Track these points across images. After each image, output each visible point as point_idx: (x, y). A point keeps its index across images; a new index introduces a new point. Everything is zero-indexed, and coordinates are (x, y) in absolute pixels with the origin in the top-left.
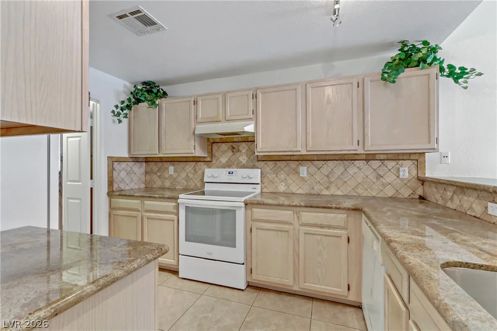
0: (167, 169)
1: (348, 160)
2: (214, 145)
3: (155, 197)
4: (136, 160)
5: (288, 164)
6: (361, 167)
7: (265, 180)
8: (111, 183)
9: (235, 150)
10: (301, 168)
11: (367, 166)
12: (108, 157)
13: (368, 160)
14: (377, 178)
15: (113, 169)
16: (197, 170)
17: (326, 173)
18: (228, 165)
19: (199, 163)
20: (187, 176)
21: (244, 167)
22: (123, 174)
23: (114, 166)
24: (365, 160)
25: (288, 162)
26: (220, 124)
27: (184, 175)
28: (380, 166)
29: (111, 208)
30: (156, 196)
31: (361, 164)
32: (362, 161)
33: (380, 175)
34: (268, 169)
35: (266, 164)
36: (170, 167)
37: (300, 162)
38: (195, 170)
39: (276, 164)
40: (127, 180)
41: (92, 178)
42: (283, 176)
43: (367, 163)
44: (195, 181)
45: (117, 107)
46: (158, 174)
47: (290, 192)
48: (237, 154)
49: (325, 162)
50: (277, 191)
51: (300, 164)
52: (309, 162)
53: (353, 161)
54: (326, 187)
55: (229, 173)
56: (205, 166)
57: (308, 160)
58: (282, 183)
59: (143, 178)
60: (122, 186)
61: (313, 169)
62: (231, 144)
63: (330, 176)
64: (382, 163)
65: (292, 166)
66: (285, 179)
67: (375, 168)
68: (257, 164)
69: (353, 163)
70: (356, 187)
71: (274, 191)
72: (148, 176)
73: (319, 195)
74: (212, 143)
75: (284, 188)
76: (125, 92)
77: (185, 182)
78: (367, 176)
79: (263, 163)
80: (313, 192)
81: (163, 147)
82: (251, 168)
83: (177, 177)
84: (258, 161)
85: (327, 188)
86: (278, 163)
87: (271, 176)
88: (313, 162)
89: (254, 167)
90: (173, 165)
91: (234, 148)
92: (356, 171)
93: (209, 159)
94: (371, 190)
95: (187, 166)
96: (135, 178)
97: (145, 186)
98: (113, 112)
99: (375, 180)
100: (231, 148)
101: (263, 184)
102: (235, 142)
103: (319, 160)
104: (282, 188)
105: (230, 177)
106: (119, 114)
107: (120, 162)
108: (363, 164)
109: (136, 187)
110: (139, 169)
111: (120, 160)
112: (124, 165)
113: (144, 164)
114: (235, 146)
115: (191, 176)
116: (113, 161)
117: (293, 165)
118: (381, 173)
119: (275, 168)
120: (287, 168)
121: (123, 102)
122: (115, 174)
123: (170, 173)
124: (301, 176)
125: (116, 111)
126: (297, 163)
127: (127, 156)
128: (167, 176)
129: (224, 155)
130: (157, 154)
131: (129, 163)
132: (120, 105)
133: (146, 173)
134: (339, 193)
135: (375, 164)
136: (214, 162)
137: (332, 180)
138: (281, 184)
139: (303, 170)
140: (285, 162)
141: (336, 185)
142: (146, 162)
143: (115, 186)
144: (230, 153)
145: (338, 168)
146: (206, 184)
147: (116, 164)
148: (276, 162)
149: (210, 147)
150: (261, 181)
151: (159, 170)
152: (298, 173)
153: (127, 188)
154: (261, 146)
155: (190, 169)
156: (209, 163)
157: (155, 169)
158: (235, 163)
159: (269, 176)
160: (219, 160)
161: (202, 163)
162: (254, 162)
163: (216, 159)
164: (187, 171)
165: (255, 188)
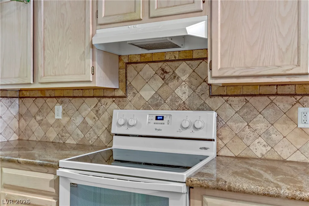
0: (52, 110)
2: (131, 68)
3: (19, 162)
4: (2, 94)
5: (272, 102)
7: (225, 133)
9: (167, 76)
10: (300, 110)
16: (100, 112)
18: (154, 104)
19: (103, 100)
20: (84, 122)
21: (184, 107)
25: (272, 98)
26: (139, 26)
27: (78, 120)
30: (21, 159)
34: (230, 112)
35: (227, 101)
36: (56, 107)
37: (298, 98)
38: (97, 111)
39: (247, 101)
42: (261, 125)
44: (96, 130)
46: (38, 118)
47: (276, 157)
48: (171, 84)
50: (250, 154)
51: (297, 102)
55: (157, 119)
56: (114, 105)
58: (260, 139)
59: (15, 124)
62: (160, 64)
65: (281, 106)
66: (267, 132)
68: (210, 102)
71: (243, 155)
72: (22, 121)
74: (128, 63)
75: (264, 149)
77: (80, 133)
79: (221, 100)
81: (41, 72)
82: (198, 109)
83: (68, 122)
84: (211, 96)
86: (251, 100)
87: (238, 125)
89: (203, 108)
90: (61, 103)
91: (166, 72)
93: (120, 93)
95: (85, 106)
96: (1, 125)
97: (17, 138)
100: (160, 72)
101: (221, 139)
102: (168, 61)
104: (259, 150)
105: (158, 126)
109: (3, 139)
110: (8, 111)
113: (17, 101)
114: (167, 69)
115: (90, 122)
117: (283, 103)
119: (245, 111)
120: (269, 112)
123: (56, 117)
124: (301, 126)
126: (292, 99)
128: (51, 121)
129: (147, 86)
130: (30, 84)
133: (20, 116)
136: (130, 97)
138: (257, 141)
139: (306, 115)
140: (266, 98)
142: (20, 98)
144: (159, 82)
146: (114, 137)
148: (248, 98)
149: (123, 71)
150: (218, 135)
151: (40, 111)
152: (294, 120)
154: (219, 67)
155: (90, 109)
156: (121, 99)
157: (34, 110)
158: (168, 100)
159: (234, 126)
160: (138, 95)
161: (109, 101)
162: (203, 97)
163: (134, 93)
164: (84, 114)
165: (205, 148)
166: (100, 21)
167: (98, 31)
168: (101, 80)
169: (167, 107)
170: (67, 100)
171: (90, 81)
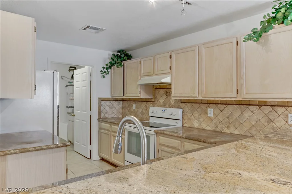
0: (132, 106)
1: (243, 105)
2: (157, 90)
3: (116, 124)
4: (116, 100)
5: (200, 106)
6: (255, 111)
7: (185, 117)
8: (100, 113)
9: (168, 94)
10: (209, 109)
11: (260, 111)
12: (98, 98)
13: (260, 105)
14: (268, 122)
15: (101, 105)
16: (147, 107)
17: (227, 115)
18: (164, 105)
19: (148, 103)
20: (142, 111)
21: (173, 107)
22: (107, 108)
23: (102, 103)
24: (258, 105)
25: (200, 104)
27: (140, 110)
28: (271, 111)
29: (100, 128)
31: (255, 109)
32: (255, 106)
33: (271, 120)
34: (187, 109)
35: (186, 105)
36: (134, 105)
37: (208, 104)
38: (146, 107)
39: (192, 105)
40: (110, 112)
41: (90, 110)
42: (197, 115)
43: (260, 108)
44: (146, 115)
45: (104, 68)
46: (128, 109)
47: (201, 128)
48: (169, 97)
49: (227, 105)
50: (193, 126)
51: (208, 106)
52: (214, 105)
53: (248, 106)
54: (226, 126)
55: (163, 111)
56: (151, 105)
57: (214, 104)
58: (196, 121)
59: (121, 111)
60: (107, 115)
61: (217, 111)
62: (165, 89)
63: (230, 117)
64: (273, 109)
65: (203, 108)
66: (198, 118)
67: (266, 113)
68: (181, 105)
69: (248, 108)
70: (250, 128)
71: (191, 126)
72: (123, 110)
73: (221, 132)
74: (155, 89)
75: (198, 124)
76: (109, 58)
77: (141, 115)
78: (259, 120)
79: (184, 104)
80: (217, 130)
81: (126, 92)
82: (177, 108)
83: (137, 111)
84: (181, 103)
85: (228, 127)
86: (194, 105)
87: (189, 115)
88: (217, 105)
89: (179, 107)
90: (135, 103)
91: (167, 93)
92: (251, 115)
93: (153, 100)
94: (262, 132)
95: (142, 105)
96: (115, 111)
97: (122, 116)
98: (101, 71)
99: (266, 124)
100: (166, 92)
101: (184, 120)
103: (222, 104)
104: (196, 125)
105: (163, 114)
106: (105, 72)
107: (106, 101)
108: (257, 109)
109: (116, 116)
110: (118, 106)
111: (105, 100)
112: (108, 103)
113: (122, 102)
115: (144, 111)
116: (101, 100)
117: (203, 106)
118: (271, 118)
119: (192, 109)
120: (199, 110)
121: (107, 65)
122: (102, 108)
123: (134, 109)
124: (209, 116)
125: (103, 70)
126: (206, 105)
127: (110, 97)
128: (132, 110)
129: (161, 98)
131: (111, 102)
132: (105, 67)
133: (123, 108)
134: (236, 132)
135: (267, 109)
136: (156, 102)
137: (231, 121)
138: (195, 121)
139: (210, 112)
140: (198, 104)
141: (234, 126)
142: (123, 101)
143: (102, 116)
144: (165, 97)
145: (236, 111)
146: (150, 117)
147: (103, 102)
148: (192, 104)
149: (154, 92)
150: (183, 118)
151: (129, 106)
152: (207, 113)
153: (110, 117)
155: (144, 106)
156: (153, 103)
157: (127, 105)
158: (168, 103)
159: (188, 115)
160: (159, 102)
161: (150, 103)
162: (179, 103)
163: (157, 100)
164: (142, 108)
165: (177, 123)
166: (142, 75)
167: (141, 78)
168: (143, 96)
169: (168, 106)
170: (137, 102)
171: (139, 96)
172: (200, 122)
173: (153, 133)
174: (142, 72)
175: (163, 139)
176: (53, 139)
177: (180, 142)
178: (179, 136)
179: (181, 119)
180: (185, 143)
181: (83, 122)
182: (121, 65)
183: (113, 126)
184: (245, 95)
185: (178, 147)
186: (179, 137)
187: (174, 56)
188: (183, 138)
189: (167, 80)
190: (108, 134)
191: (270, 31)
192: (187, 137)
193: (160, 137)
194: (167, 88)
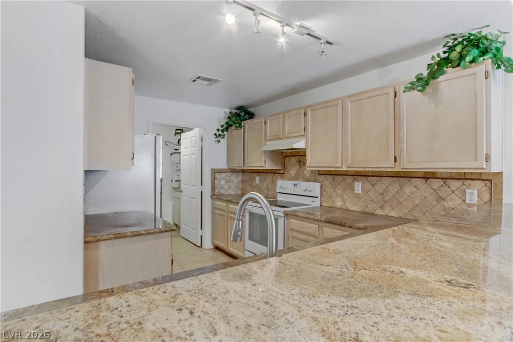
0: (255, 179)
1: (403, 177)
2: (286, 158)
3: (234, 202)
4: (233, 171)
5: (344, 179)
6: (419, 186)
7: (324, 194)
8: (213, 188)
9: (301, 163)
10: (356, 183)
11: (426, 185)
12: (211, 169)
13: (427, 178)
14: (437, 201)
15: (215, 178)
17: (381, 191)
18: (296, 178)
19: (276, 175)
20: (268, 186)
21: (308, 180)
22: (223, 182)
23: (216, 176)
24: (423, 178)
25: (344, 176)
26: (281, 141)
27: (265, 185)
28: (442, 186)
29: (214, 208)
31: (419, 183)
32: (419, 179)
33: (441, 197)
34: (326, 183)
35: (325, 177)
37: (355, 177)
38: (273, 180)
39: (334, 178)
40: (226, 187)
41: (202, 185)
42: (339, 191)
43: (426, 181)
44: (272, 190)
45: (218, 130)
46: (250, 183)
47: (345, 208)
48: (303, 168)
49: (380, 178)
50: (335, 206)
51: (355, 179)
52: (364, 177)
53: (410, 179)
54: (380, 206)
55: (294, 186)
56: (280, 178)
57: (362, 176)
58: (339, 198)
59: (240, 185)
60: (222, 191)
61: (368, 186)
62: (298, 157)
63: (385, 194)
64: (444, 182)
65: (348, 182)
66: (342, 195)
67: (435, 188)
68: (318, 177)
69: (409, 181)
70: (413, 209)
71: (332, 206)
72: (243, 184)
73: (373, 214)
74: (285, 156)
75: (340, 203)
76: (225, 118)
77: (266, 191)
78: (425, 198)
79: (323, 177)
80: (367, 210)
81: (246, 162)
82: (314, 181)
83: (261, 185)
84: (319, 175)
85: (382, 207)
86: (336, 177)
87: (329, 190)
88: (367, 177)
89: (316, 181)
90: (259, 176)
92: (413, 191)
93: (282, 172)
94: (430, 214)
95: (268, 177)
96: (233, 186)
97: (241, 192)
98: (216, 134)
99: (435, 203)
100: (298, 161)
101: (323, 197)
102: (301, 156)
103: (374, 176)
104: (339, 204)
105: (295, 189)
106: (220, 135)
108: (422, 182)
109: (234, 193)
110: (236, 179)
111: (220, 171)
112: (223, 175)
113: (241, 174)
114: (301, 160)
115: (270, 186)
116: (215, 172)
117: (349, 179)
118: (442, 195)
119: (333, 183)
120: (343, 184)
121: (222, 126)
122: (216, 182)
123: (257, 183)
124: (356, 192)
125: (218, 133)
126: (353, 178)
127: (226, 167)
128: (255, 185)
129: (293, 168)
130: (242, 167)
131: (228, 174)
132: (220, 129)
133: (243, 181)
134: (393, 214)
135: (437, 183)
136: (286, 174)
137: (387, 198)
139: (358, 187)
140: (341, 176)
141: (391, 206)
142: (243, 172)
143: (217, 191)
144: (298, 167)
145: (393, 186)
146: (278, 194)
147: (217, 174)
148: (334, 176)
149: (283, 160)
150: (321, 195)
151: (250, 179)
152: (353, 189)
153: (226, 193)
155: (270, 179)
156: (282, 175)
157: (248, 179)
158: (301, 176)
159: (327, 190)
161: (278, 175)
162: (316, 175)
163: (288, 172)
164: (268, 181)
165: (314, 201)
166: (267, 138)
167: (267, 143)
168: (269, 166)
169: (301, 179)
170: (261, 174)
171: (263, 167)
172: (343, 200)
173: (282, 214)
174: (268, 135)
175: (294, 222)
176: (155, 222)
177: (317, 226)
178: (317, 218)
179: (319, 196)
180: (324, 228)
181: (192, 200)
182: (240, 126)
183: (229, 205)
184: (406, 165)
185: (314, 234)
186: (316, 220)
187: (309, 113)
188: (321, 221)
189: (300, 144)
190: (223, 216)
191: (441, 77)
192: (327, 221)
193: (292, 220)
194: (300, 155)
